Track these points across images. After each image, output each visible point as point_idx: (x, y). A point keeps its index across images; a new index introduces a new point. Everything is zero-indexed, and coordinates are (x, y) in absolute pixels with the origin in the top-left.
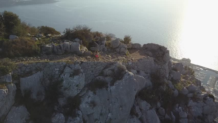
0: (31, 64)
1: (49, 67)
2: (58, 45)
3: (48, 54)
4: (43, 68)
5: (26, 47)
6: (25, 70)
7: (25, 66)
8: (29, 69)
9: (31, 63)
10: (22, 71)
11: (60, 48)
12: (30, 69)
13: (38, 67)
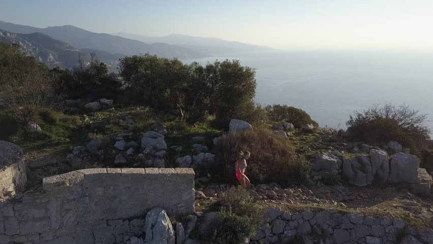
0: (299, 212)
1: (347, 229)
2: (354, 156)
3: (328, 182)
4: (331, 230)
5: (274, 154)
6: (283, 233)
7: (284, 219)
8: (295, 230)
9: (301, 211)
10: (274, 234)
11: (363, 168)
12: (296, 228)
13: (319, 226)
